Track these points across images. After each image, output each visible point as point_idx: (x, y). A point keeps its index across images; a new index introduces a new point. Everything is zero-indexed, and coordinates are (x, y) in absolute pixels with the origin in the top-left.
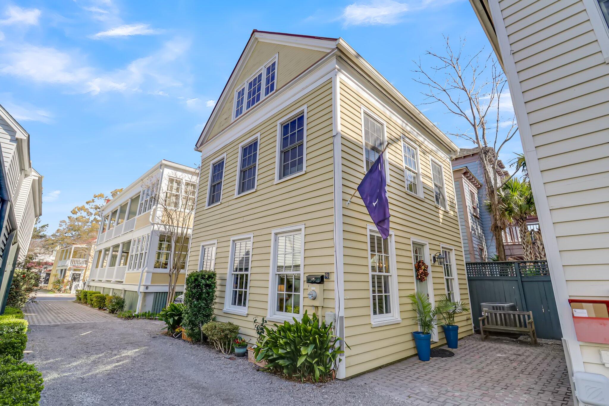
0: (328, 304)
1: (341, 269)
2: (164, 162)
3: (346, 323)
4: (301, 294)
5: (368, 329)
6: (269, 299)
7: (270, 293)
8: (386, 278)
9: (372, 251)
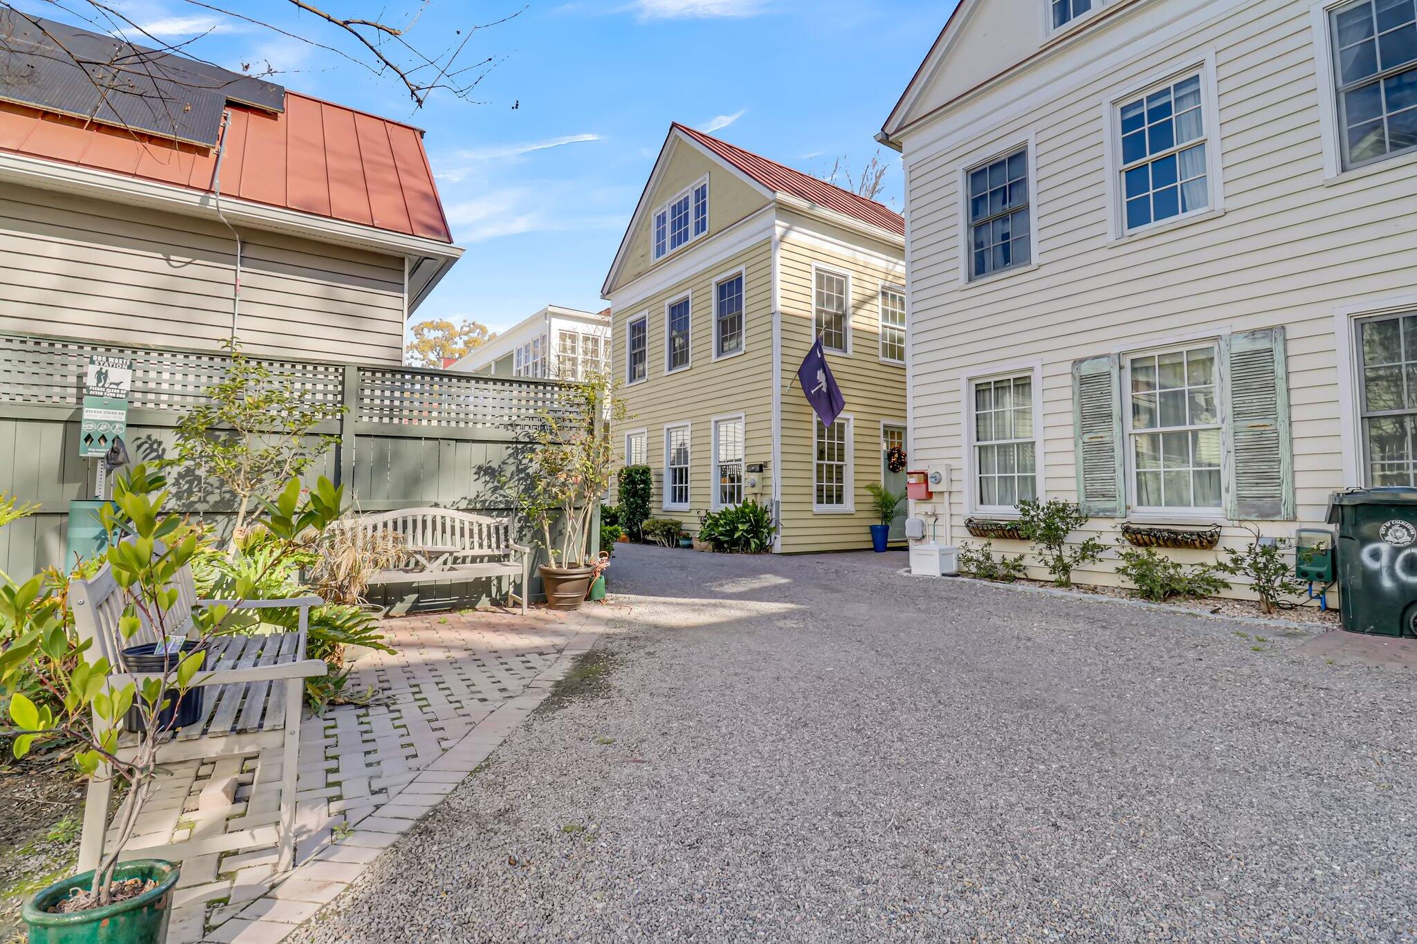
0: (767, 491)
1: (779, 457)
2: (550, 309)
3: (782, 507)
4: (743, 484)
5: (809, 515)
6: (712, 491)
7: (712, 486)
8: (840, 468)
9: (819, 437)
